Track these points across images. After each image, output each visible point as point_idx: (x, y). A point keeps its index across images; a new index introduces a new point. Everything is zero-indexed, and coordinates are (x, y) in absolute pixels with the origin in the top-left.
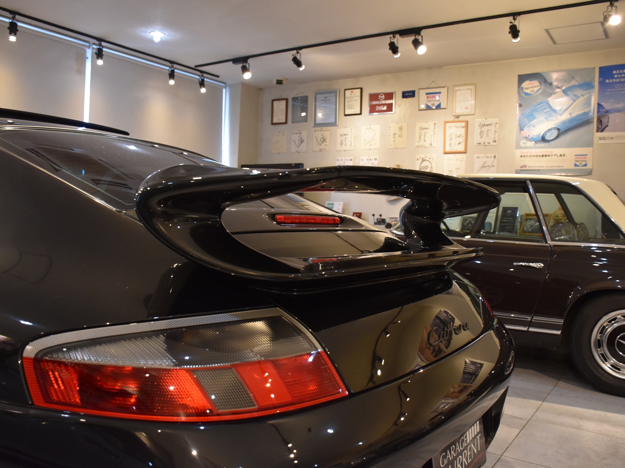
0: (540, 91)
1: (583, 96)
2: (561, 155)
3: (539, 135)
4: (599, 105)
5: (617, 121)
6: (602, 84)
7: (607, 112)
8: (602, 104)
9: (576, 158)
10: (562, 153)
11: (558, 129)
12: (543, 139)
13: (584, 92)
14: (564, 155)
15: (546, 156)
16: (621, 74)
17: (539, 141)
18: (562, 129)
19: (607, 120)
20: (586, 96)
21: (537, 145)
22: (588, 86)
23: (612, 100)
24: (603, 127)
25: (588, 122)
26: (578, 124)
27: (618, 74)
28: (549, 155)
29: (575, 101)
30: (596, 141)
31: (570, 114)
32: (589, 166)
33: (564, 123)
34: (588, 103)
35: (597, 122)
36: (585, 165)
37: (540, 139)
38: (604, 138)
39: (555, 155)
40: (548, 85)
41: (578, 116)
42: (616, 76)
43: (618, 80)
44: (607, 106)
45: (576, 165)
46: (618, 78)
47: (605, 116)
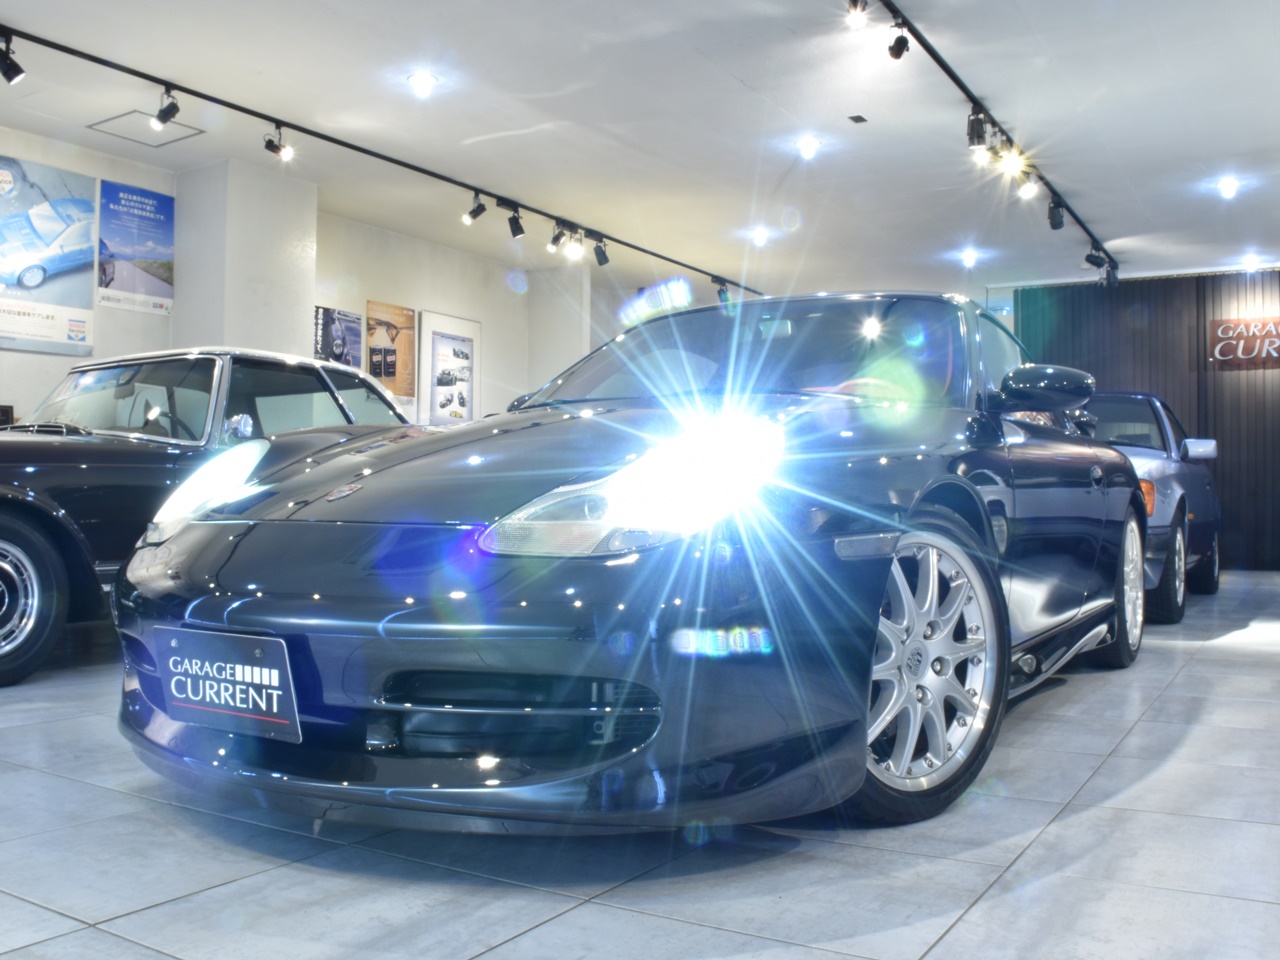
0: (14, 193)
1: (79, 220)
2: (48, 317)
3: (12, 274)
4: (102, 244)
5: (125, 274)
6: (104, 208)
7: (112, 256)
8: (105, 241)
9: (71, 325)
10: (51, 314)
11: (44, 270)
12: (19, 283)
13: (82, 215)
14: (53, 317)
15: (24, 314)
16: (130, 201)
17: (13, 285)
18: (51, 270)
19: (111, 270)
20: (84, 222)
21: (9, 292)
22: (86, 206)
23: (118, 239)
24: (108, 279)
25: (86, 267)
26: (72, 267)
27: (126, 200)
28: (29, 314)
29: (68, 226)
30: (97, 299)
31: (61, 247)
32: (89, 342)
33: (52, 260)
34: (86, 235)
35: (100, 270)
36: (83, 339)
37: (15, 281)
38: (108, 299)
39: (39, 315)
40: (28, 187)
41: (73, 253)
42: (123, 202)
43: (125, 209)
44: (113, 246)
45: (70, 338)
46: (124, 206)
47: (109, 263)
